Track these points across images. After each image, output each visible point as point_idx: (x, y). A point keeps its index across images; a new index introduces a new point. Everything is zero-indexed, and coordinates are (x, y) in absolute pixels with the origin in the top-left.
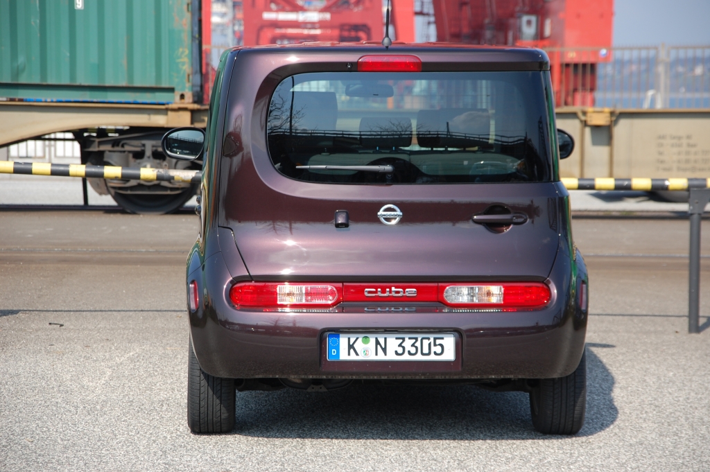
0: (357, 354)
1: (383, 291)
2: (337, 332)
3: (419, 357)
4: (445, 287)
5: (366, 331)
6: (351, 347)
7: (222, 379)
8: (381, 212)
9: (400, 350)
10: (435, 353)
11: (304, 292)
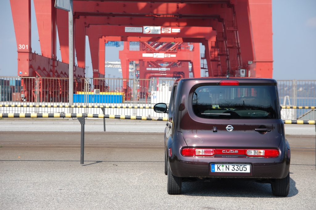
0: (220, 170)
1: (228, 151)
2: (214, 163)
3: (239, 171)
4: (247, 150)
5: (223, 163)
6: (218, 168)
7: (178, 178)
8: (227, 127)
9: (233, 169)
10: (244, 170)
11: (204, 151)
